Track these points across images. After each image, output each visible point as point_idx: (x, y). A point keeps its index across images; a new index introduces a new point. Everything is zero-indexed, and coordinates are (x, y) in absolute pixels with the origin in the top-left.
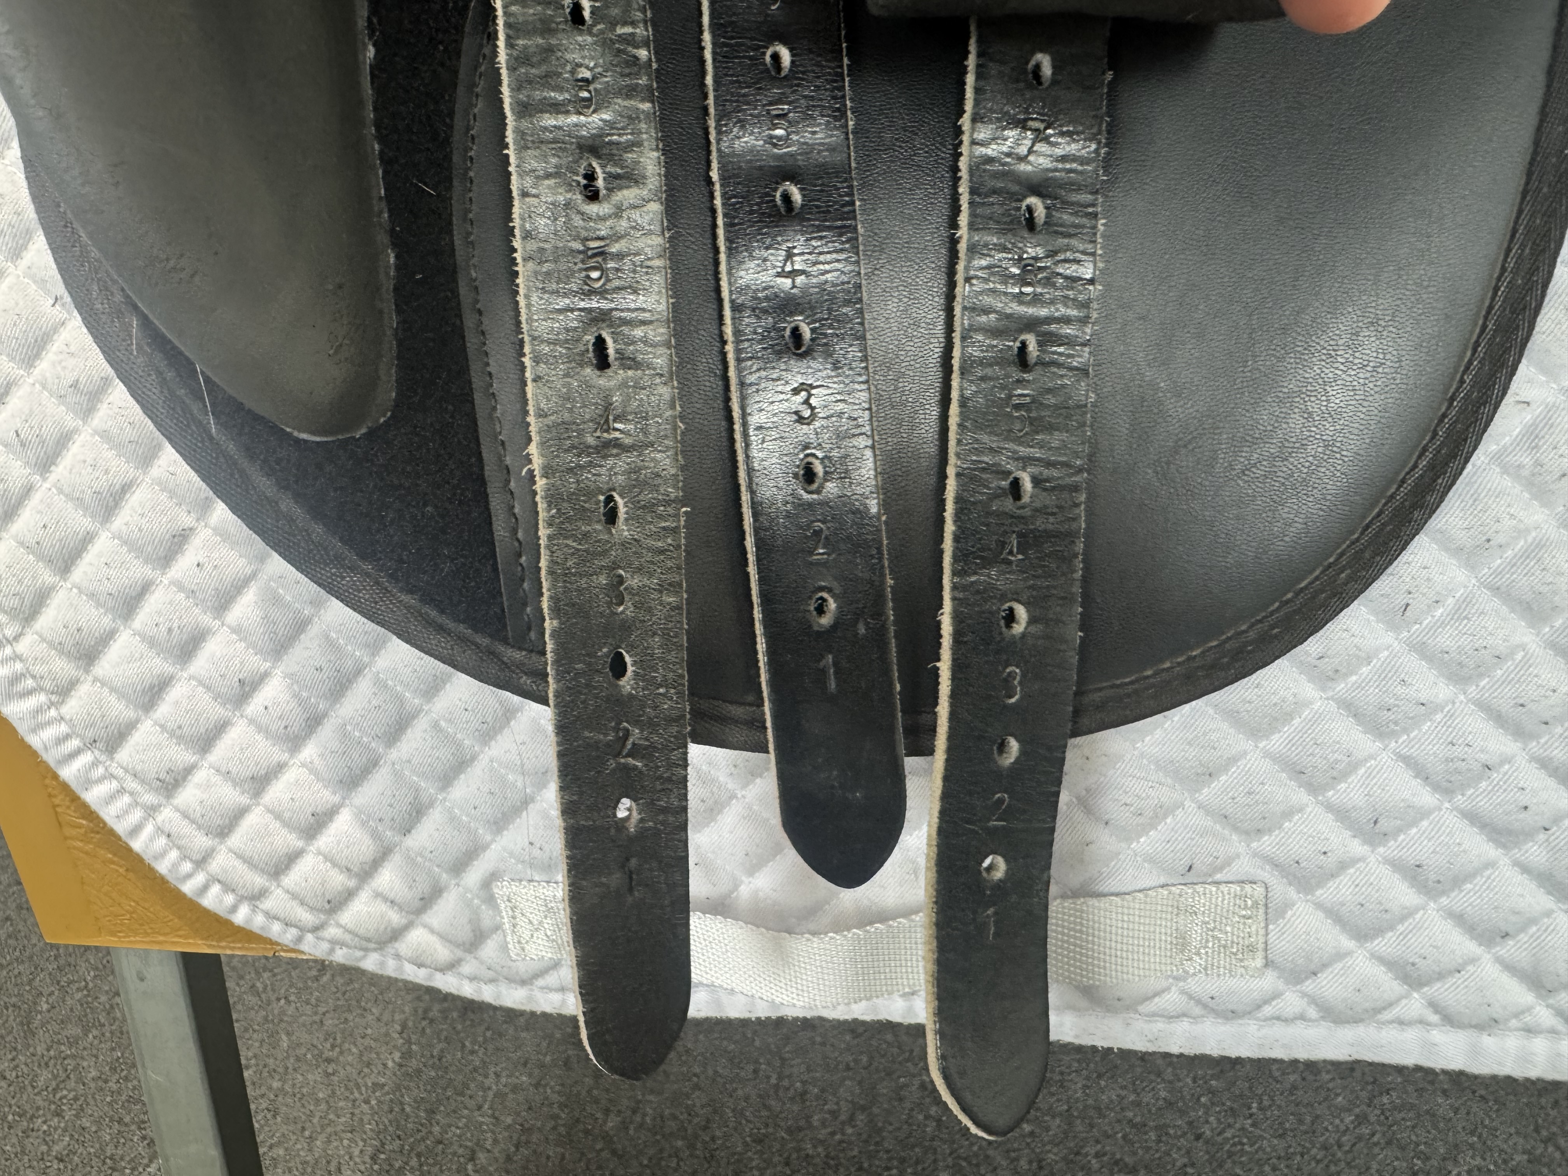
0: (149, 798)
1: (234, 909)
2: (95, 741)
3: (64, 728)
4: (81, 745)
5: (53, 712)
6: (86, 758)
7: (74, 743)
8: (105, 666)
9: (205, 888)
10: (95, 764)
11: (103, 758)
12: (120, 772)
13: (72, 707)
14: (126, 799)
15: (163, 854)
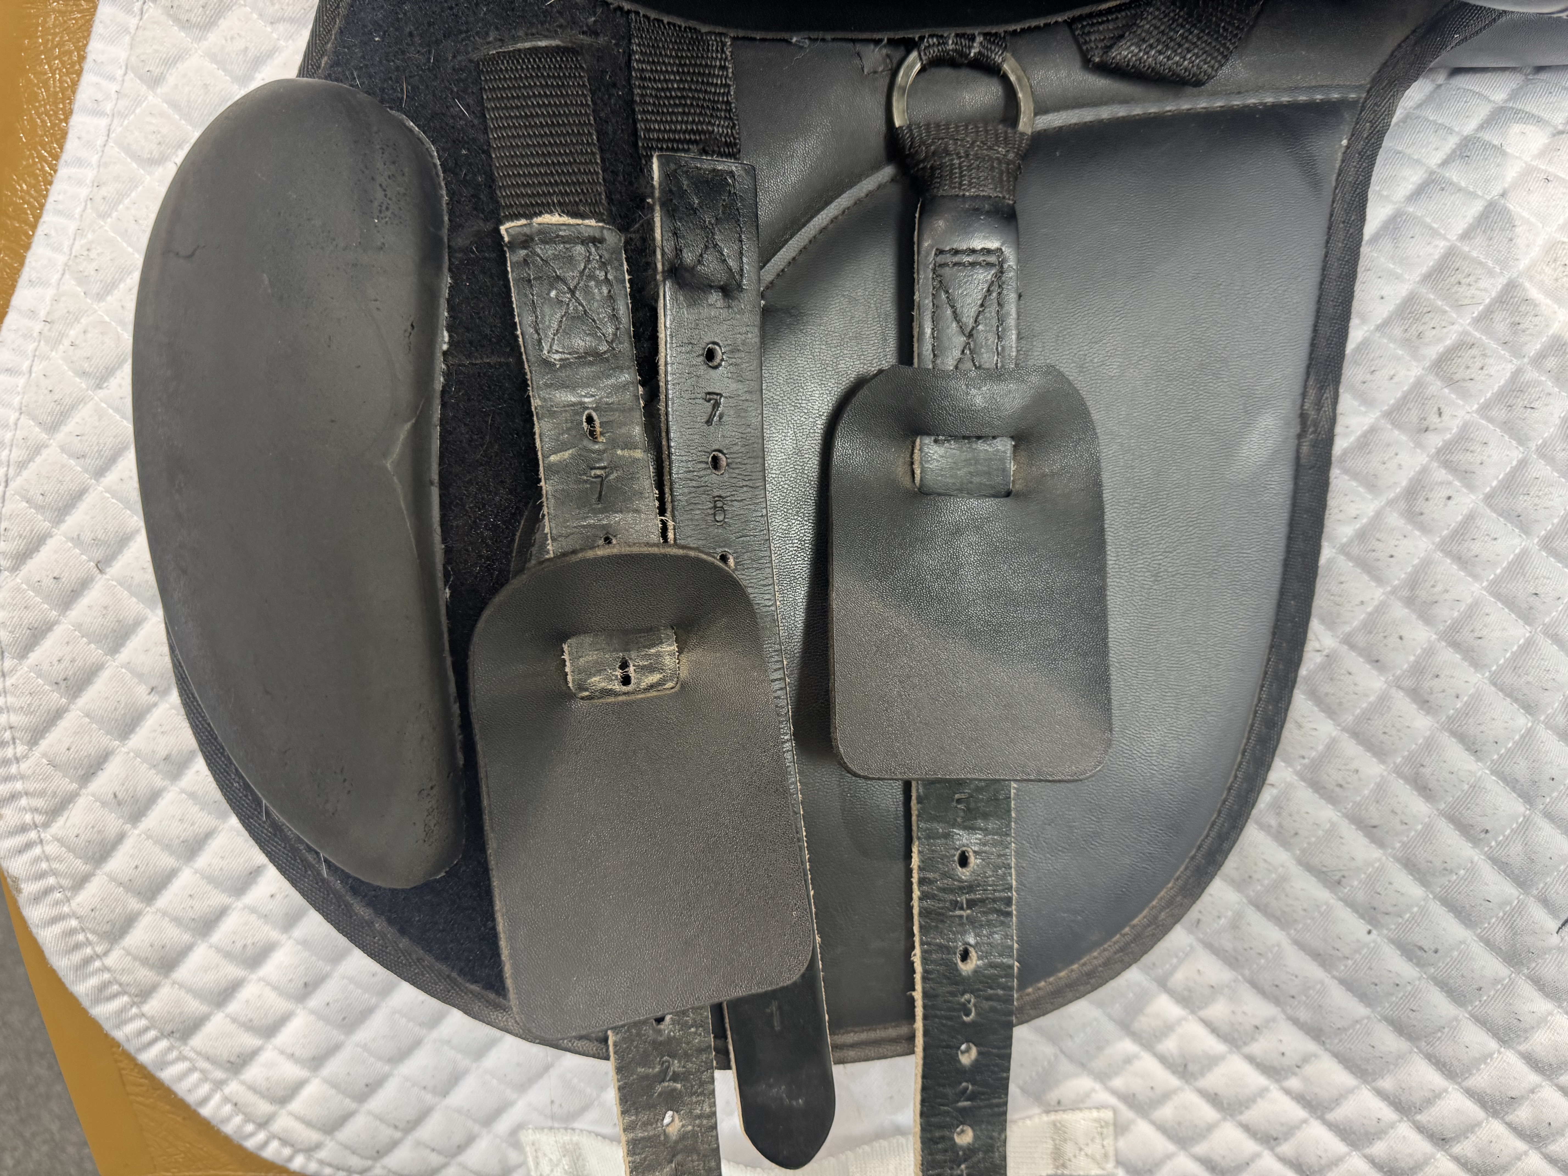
0: (219, 1074)
1: (291, 1159)
2: (173, 1032)
3: (143, 1022)
4: (159, 1034)
5: (134, 1010)
6: (163, 1044)
7: (152, 1034)
8: (183, 972)
9: (265, 1144)
10: (170, 1049)
11: (177, 1044)
12: (192, 1055)
13: (152, 1006)
14: (196, 1076)
15: (228, 1119)
